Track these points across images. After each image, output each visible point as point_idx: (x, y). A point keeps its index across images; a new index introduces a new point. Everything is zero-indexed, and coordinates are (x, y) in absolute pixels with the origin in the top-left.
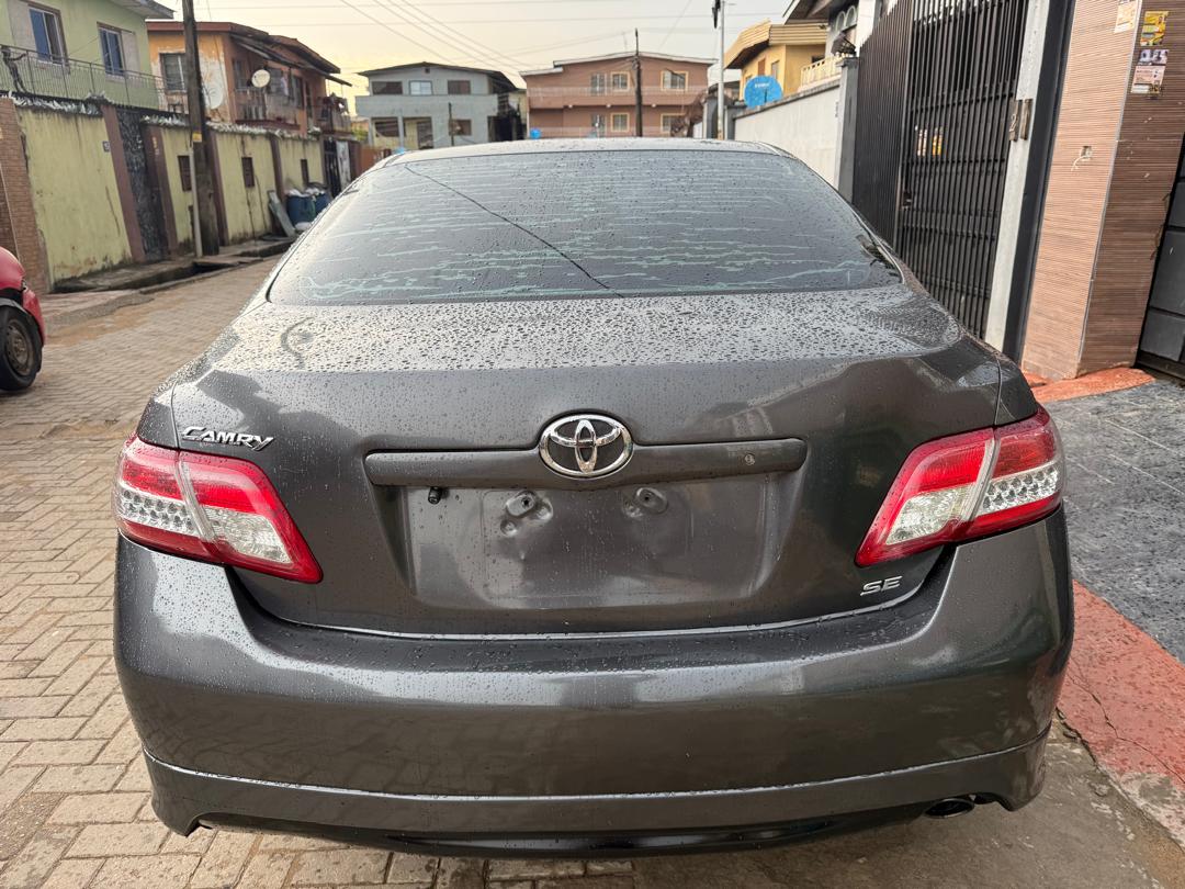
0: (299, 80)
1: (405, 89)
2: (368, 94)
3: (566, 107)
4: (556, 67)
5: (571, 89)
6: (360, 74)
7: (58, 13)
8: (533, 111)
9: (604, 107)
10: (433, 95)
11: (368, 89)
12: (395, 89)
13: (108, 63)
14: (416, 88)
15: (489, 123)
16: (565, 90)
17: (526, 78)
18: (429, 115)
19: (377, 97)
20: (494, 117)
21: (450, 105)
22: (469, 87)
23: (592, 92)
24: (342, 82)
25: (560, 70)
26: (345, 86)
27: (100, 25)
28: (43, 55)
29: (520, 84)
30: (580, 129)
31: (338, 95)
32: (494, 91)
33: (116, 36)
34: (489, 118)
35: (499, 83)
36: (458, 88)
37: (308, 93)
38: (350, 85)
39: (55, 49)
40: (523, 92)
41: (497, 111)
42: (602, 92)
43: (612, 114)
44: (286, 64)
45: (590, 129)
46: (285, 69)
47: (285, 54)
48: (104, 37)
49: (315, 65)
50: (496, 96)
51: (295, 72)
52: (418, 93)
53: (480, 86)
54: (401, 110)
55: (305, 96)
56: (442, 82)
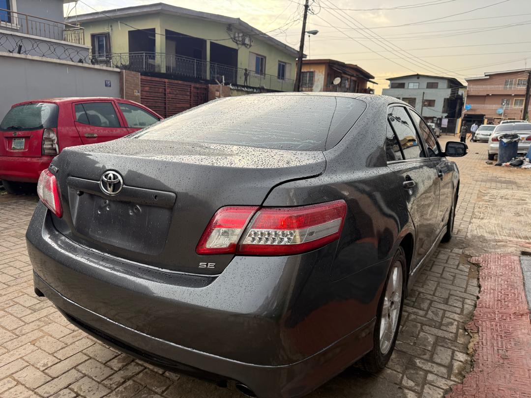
0: (355, 81)
1: (406, 86)
2: (389, 88)
3: (488, 95)
4: (486, 76)
5: (492, 86)
6: (387, 79)
7: (265, 57)
8: (469, 97)
9: (511, 95)
10: (419, 88)
11: (389, 86)
12: (402, 86)
13: (279, 75)
14: (411, 86)
15: (444, 101)
16: (489, 87)
17: (468, 81)
18: (415, 97)
19: (393, 89)
20: (448, 99)
21: (424, 93)
22: (437, 86)
23: (504, 88)
24: (374, 83)
25: (488, 77)
26: (375, 84)
27: (279, 61)
28: (257, 72)
29: (465, 84)
30: (494, 106)
31: (371, 88)
32: (450, 87)
33: (284, 65)
34: (445, 99)
35: (454, 84)
36: (431, 86)
37: (358, 87)
38: (377, 84)
39: (261, 71)
40: (465, 87)
41: (449, 96)
42: (511, 88)
43: (515, 99)
44: (349, 75)
45: (500, 106)
46: (349, 77)
47: (351, 72)
48: (279, 65)
49: (364, 75)
50: (450, 89)
51: (353, 78)
52: (412, 88)
53: (443, 85)
54: (402, 95)
55: (356, 88)
56: (424, 83)
